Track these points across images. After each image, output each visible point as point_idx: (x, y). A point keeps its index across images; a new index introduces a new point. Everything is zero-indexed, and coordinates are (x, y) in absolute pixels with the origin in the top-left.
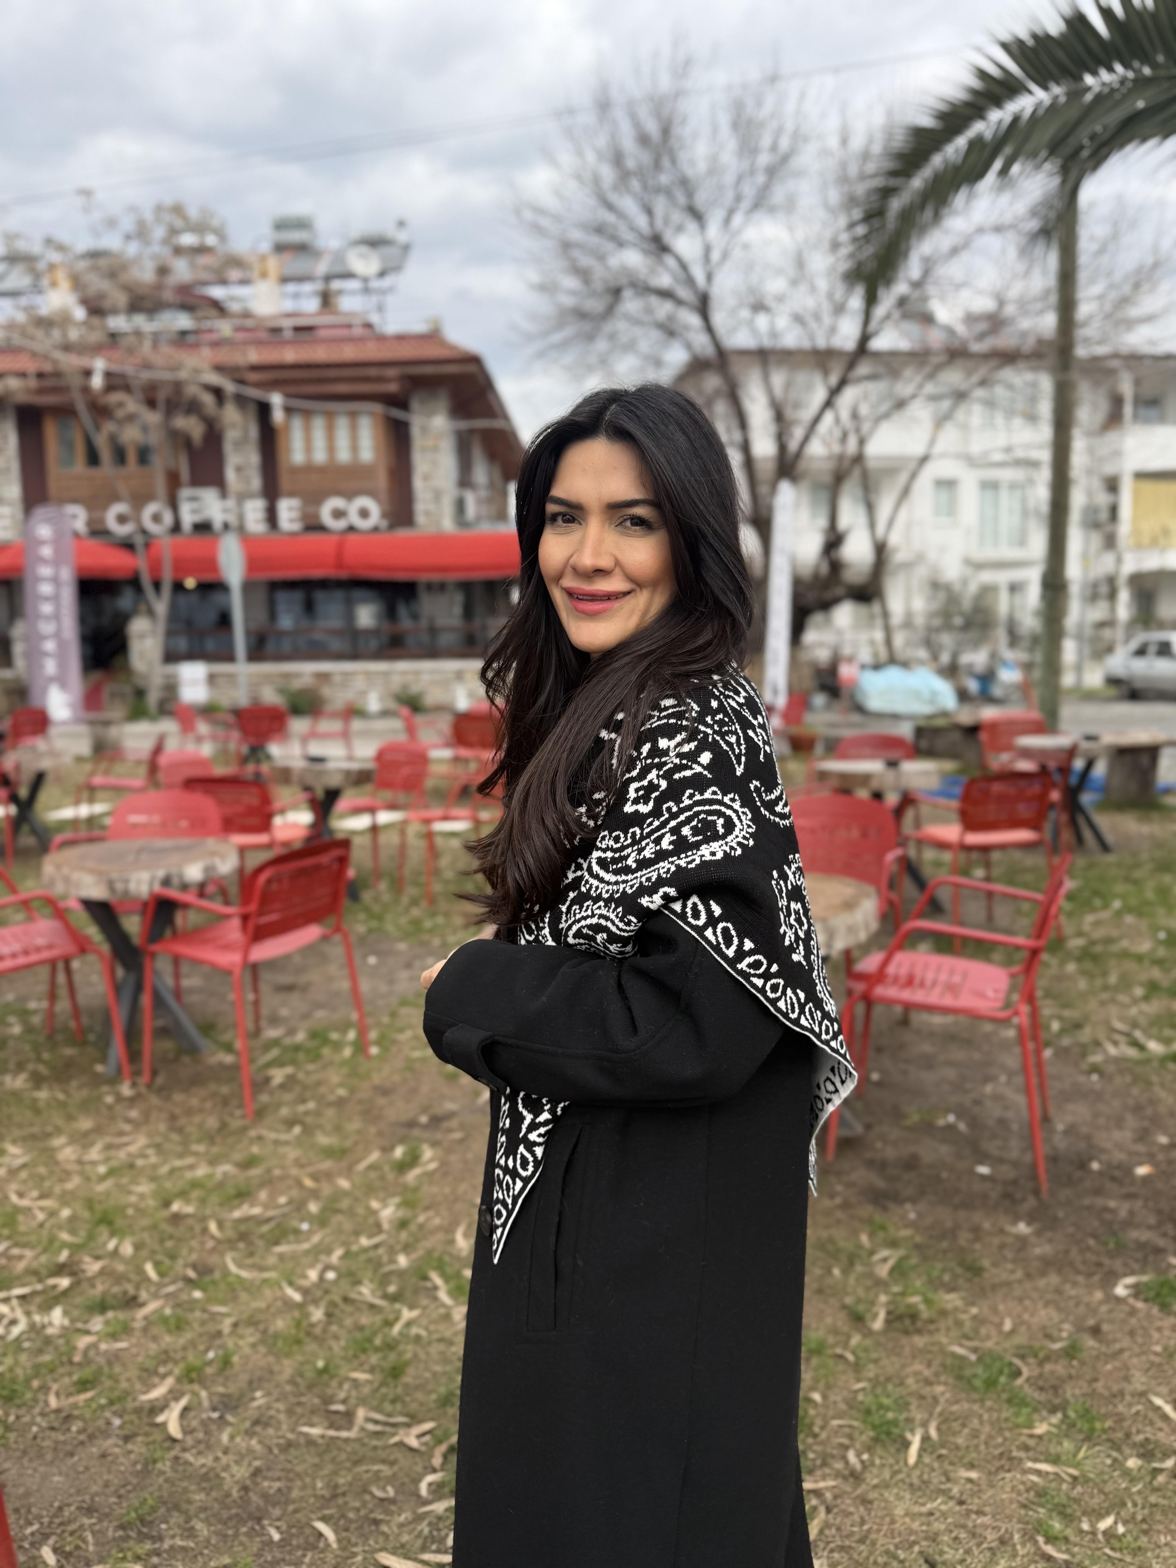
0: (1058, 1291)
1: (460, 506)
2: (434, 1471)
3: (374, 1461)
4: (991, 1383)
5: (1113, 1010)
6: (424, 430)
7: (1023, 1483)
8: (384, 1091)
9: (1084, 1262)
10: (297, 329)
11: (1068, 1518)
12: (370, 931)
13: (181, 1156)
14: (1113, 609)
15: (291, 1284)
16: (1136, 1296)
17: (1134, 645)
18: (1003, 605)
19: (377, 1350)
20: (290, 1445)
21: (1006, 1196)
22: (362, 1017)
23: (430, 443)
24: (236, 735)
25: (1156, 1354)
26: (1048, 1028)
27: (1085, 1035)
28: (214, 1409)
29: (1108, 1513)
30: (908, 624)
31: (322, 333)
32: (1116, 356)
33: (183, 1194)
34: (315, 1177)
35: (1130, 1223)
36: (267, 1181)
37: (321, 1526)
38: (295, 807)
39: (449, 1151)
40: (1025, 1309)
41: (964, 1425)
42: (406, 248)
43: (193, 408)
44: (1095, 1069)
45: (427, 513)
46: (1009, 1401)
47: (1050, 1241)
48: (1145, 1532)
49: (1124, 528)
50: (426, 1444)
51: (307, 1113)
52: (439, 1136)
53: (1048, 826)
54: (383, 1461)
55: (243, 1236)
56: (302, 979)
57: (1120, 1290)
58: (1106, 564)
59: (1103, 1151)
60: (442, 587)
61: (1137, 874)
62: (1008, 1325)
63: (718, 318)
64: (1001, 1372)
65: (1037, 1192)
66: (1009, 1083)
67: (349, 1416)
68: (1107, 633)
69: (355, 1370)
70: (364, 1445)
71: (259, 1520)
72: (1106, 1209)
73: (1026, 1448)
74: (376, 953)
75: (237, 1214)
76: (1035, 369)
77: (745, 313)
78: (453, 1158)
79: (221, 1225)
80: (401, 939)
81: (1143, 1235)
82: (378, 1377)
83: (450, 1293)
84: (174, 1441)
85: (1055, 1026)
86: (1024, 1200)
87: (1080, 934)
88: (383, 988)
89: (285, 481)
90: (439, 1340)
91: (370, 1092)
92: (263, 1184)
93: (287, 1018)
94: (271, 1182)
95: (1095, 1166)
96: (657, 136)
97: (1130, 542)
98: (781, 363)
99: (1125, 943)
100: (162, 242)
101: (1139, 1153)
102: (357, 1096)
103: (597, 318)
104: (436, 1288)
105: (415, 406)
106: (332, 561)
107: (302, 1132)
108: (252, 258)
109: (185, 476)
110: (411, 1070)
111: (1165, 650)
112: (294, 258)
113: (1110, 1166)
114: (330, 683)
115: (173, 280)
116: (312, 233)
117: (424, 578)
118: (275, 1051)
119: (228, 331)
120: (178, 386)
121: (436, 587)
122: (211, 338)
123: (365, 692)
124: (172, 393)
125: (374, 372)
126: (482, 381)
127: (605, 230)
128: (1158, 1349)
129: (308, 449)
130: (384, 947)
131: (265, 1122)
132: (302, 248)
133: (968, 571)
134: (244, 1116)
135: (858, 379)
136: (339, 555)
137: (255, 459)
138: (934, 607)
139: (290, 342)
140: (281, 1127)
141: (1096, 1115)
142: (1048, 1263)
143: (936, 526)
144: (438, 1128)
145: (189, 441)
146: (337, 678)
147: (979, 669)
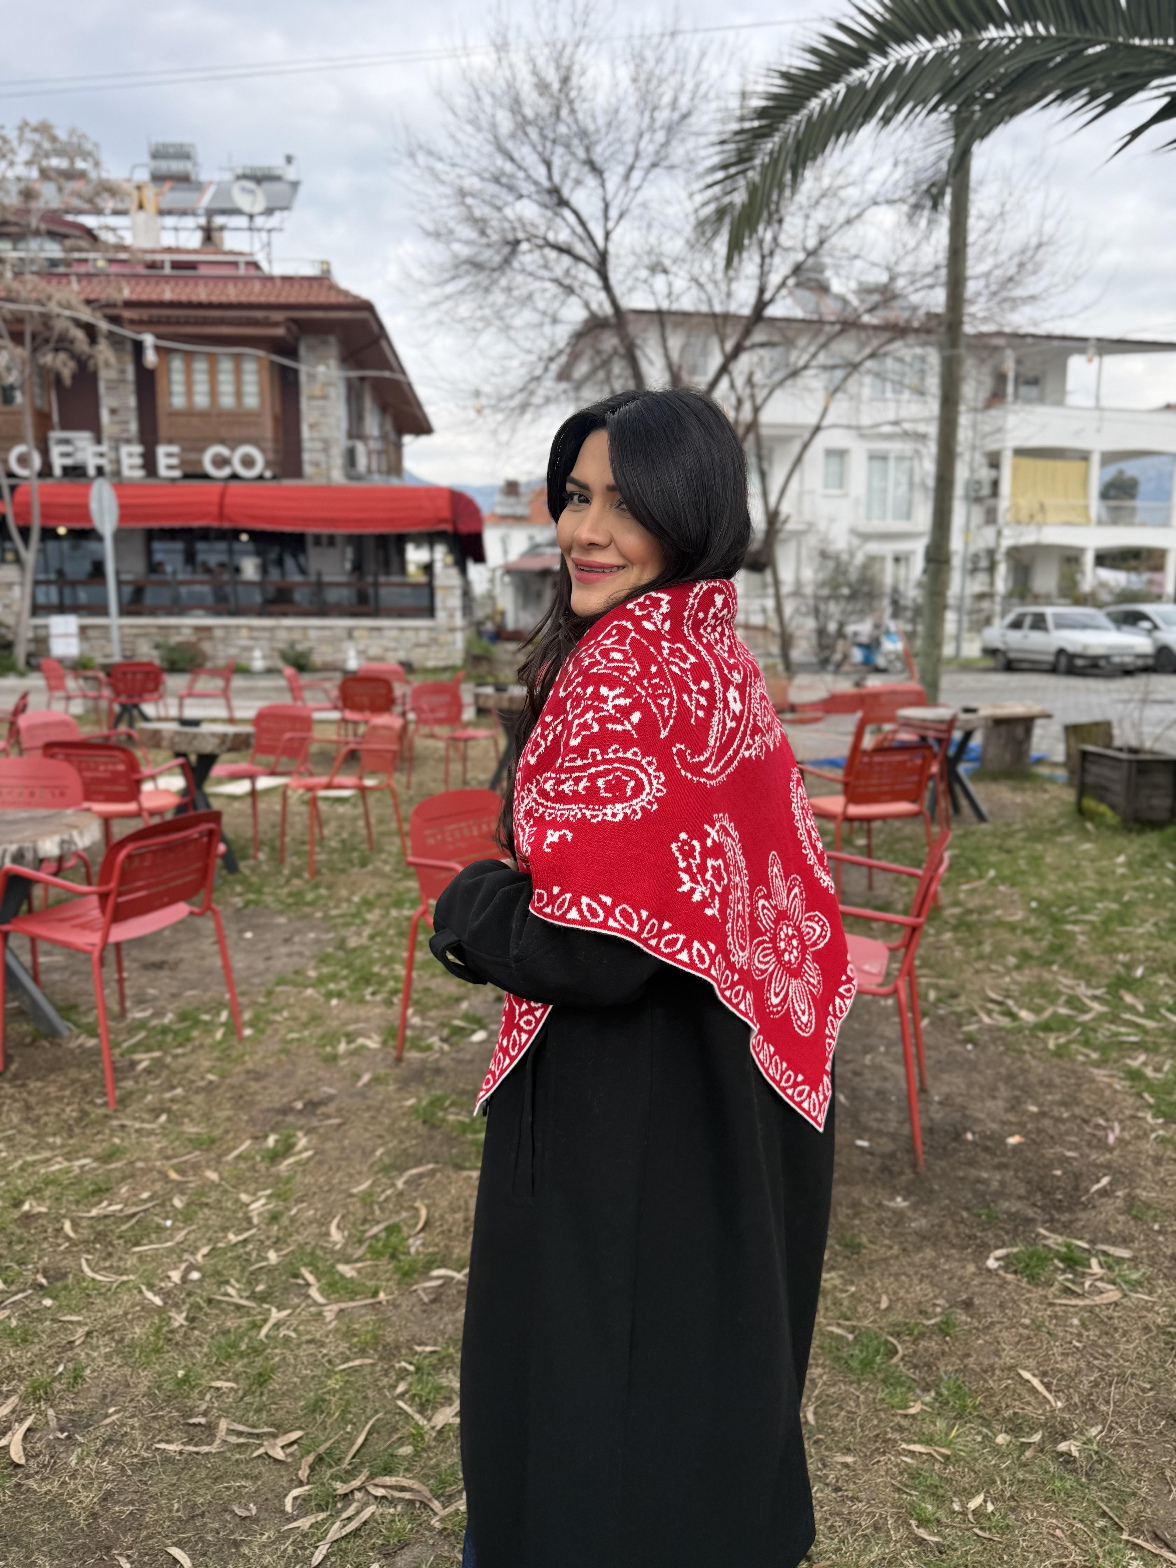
0: (933, 1266)
1: (351, 457)
2: (301, 1484)
3: (236, 1476)
4: (867, 1364)
5: (987, 978)
6: (312, 377)
7: (897, 1465)
8: (257, 1076)
9: (958, 1235)
10: (176, 265)
11: (941, 1500)
12: (247, 904)
13: (34, 1150)
14: (992, 583)
15: (151, 1287)
16: (1006, 1268)
17: (1010, 617)
18: (888, 576)
19: (242, 1355)
20: (144, 1463)
21: (884, 1169)
22: (234, 996)
23: (317, 391)
24: (107, 692)
25: (1026, 1327)
26: (926, 998)
27: (960, 1005)
28: (62, 1431)
29: (978, 1492)
30: (797, 593)
31: (203, 271)
32: (999, 334)
33: (35, 1192)
34: (181, 1172)
35: (1000, 1194)
36: (128, 1176)
37: (176, 1552)
38: (169, 771)
39: (324, 1138)
40: (901, 1287)
41: (841, 1408)
42: (295, 185)
43: (63, 344)
44: (970, 1039)
45: (316, 464)
46: (884, 1381)
47: (925, 1215)
48: (1013, 1510)
49: (1004, 503)
50: (292, 1454)
51: (173, 1100)
52: (315, 1123)
53: (927, 795)
54: (246, 1477)
55: (100, 1236)
56: (172, 957)
57: (992, 1263)
58: (986, 538)
59: (977, 1121)
60: (331, 540)
61: (1011, 843)
62: (884, 1304)
63: (614, 277)
64: (877, 1352)
65: (914, 1166)
66: (887, 1053)
67: (210, 1429)
68: (985, 604)
69: (218, 1379)
70: (226, 1459)
71: (109, 1549)
72: (980, 1181)
73: (900, 1429)
74: (253, 928)
75: (94, 1212)
76: (924, 344)
77: (643, 273)
78: (329, 1145)
79: (75, 1226)
80: (281, 913)
81: (1015, 1206)
82: (243, 1384)
83: (321, 1291)
84: (18, 1466)
85: (932, 995)
86: (901, 1173)
87: (956, 904)
88: (261, 965)
89: (164, 426)
90: (309, 1342)
91: (242, 1077)
92: (123, 1179)
93: (155, 998)
94: (132, 1176)
95: (969, 1136)
96: (556, 86)
97: (1009, 517)
98: (677, 326)
99: (999, 912)
100: (28, 163)
101: (1011, 1123)
102: (228, 1081)
103: (494, 270)
104: (308, 1285)
105: (303, 351)
106: (214, 510)
107: (169, 1121)
108: (129, 187)
109: (55, 418)
110: (287, 1052)
111: (1039, 623)
112: (172, 189)
113: (984, 1136)
114: (211, 638)
115: (38, 205)
116: (195, 164)
117: (311, 530)
118: (142, 1034)
119: (101, 264)
120: (46, 319)
121: (325, 541)
122: (83, 269)
123: (250, 649)
124: (40, 328)
125: (259, 314)
126: (375, 328)
127: (504, 180)
128: (1027, 1321)
129: (189, 393)
130: (262, 921)
131: (129, 1110)
132: (183, 180)
133: (856, 541)
134: (105, 1104)
135: (753, 346)
136: (221, 505)
137: (132, 401)
138: (821, 576)
139: (167, 278)
140: (146, 1116)
141: (971, 1085)
142: (924, 1238)
143: (826, 496)
144: (314, 1114)
145: (58, 379)
146: (218, 633)
147: (864, 639)
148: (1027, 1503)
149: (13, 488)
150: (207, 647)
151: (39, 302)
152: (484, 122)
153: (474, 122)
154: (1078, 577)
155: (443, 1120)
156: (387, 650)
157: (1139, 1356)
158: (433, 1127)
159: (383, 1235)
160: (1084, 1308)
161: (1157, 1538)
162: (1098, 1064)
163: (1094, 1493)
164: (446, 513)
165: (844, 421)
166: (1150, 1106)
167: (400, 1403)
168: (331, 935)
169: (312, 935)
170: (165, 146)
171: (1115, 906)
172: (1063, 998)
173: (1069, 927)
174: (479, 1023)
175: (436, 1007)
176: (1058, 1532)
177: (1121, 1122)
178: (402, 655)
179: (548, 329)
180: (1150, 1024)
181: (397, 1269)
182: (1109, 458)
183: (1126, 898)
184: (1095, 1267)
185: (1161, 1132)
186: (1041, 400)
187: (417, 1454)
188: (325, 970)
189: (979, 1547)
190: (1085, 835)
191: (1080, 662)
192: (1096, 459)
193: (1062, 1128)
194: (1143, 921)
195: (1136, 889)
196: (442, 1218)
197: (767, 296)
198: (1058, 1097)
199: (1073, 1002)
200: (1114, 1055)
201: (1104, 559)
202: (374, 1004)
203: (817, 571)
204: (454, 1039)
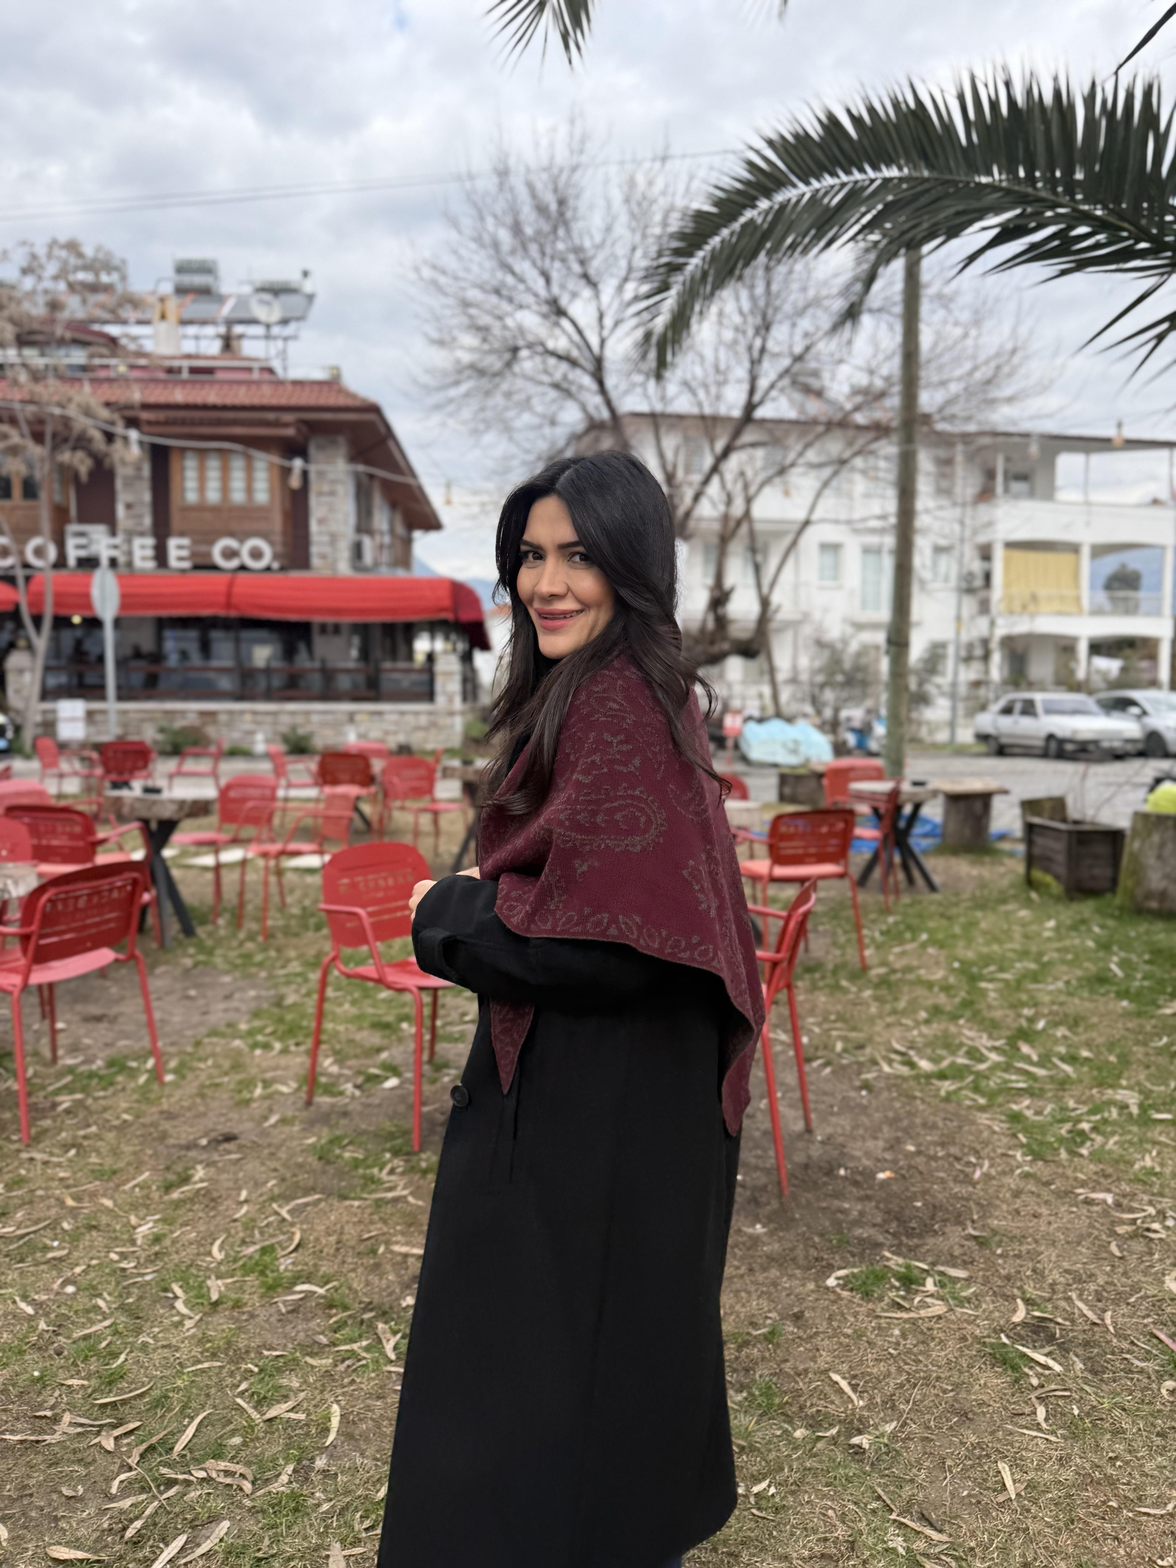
0: (775, 1284)
1: (357, 551)
2: (130, 1469)
3: (71, 1462)
5: (897, 1032)
6: (321, 476)
8: (170, 1116)
9: (806, 1257)
10: (193, 370)
12: (196, 965)
14: (987, 672)
15: (25, 1298)
16: (844, 1286)
17: (1002, 703)
18: (883, 664)
21: (752, 1200)
23: (326, 488)
24: (99, 771)
25: (848, 1336)
27: (863, 1056)
29: (764, 1479)
30: (794, 680)
31: (220, 376)
34: (77, 1198)
35: (856, 1222)
36: (29, 1202)
39: (220, 1171)
42: (311, 298)
43: (81, 442)
44: (866, 1086)
45: (323, 557)
47: (780, 1240)
48: (793, 1493)
49: (997, 594)
51: (85, 1137)
52: (216, 1157)
54: (80, 1462)
56: (114, 1011)
57: (831, 1282)
58: (979, 628)
59: (852, 1158)
60: (337, 629)
61: (954, 911)
63: (610, 381)
65: (780, 1195)
67: (54, 1421)
68: (982, 692)
69: (72, 1377)
70: (65, 1448)
72: (841, 1211)
74: (197, 986)
78: (224, 1177)
80: (227, 972)
81: (867, 1233)
82: (94, 1382)
83: (186, 1303)
85: (839, 1046)
86: (768, 1203)
87: (884, 963)
88: (196, 1018)
89: (176, 520)
90: (163, 1347)
91: (156, 1117)
92: (21, 1206)
93: (89, 1047)
94: (31, 1202)
95: (842, 1172)
96: (553, 207)
97: (1002, 607)
98: (672, 427)
99: (922, 972)
100: (56, 278)
101: (886, 1160)
102: (142, 1120)
103: (495, 375)
104: (176, 1297)
105: (312, 451)
106: (222, 599)
107: (78, 1154)
108: (151, 299)
109: (73, 512)
110: (203, 1096)
111: (1029, 709)
112: (194, 301)
113: (854, 1171)
114: (215, 722)
115: (64, 315)
116: (216, 277)
117: (317, 619)
118: (68, 1079)
119: (122, 369)
120: (66, 421)
121: (330, 629)
122: (102, 374)
123: (252, 733)
124: (60, 428)
125: (271, 416)
126: (382, 429)
127: (505, 292)
128: (849, 1331)
129: (202, 489)
130: (207, 980)
131: (41, 1146)
132: (205, 292)
133: (849, 630)
134: (20, 1140)
135: (743, 447)
136: (229, 595)
137: (147, 497)
138: (817, 664)
139: (184, 383)
140: (56, 1151)
141: (855, 1127)
142: (773, 1259)
143: (822, 588)
144: (216, 1150)
145: (76, 476)
146: (223, 718)
147: (857, 724)
148: (807, 1488)
149: (28, 579)
150: (211, 731)
151: (61, 405)
152: (487, 239)
153: (478, 240)
154: (1072, 665)
155: (339, 1157)
156: (387, 733)
157: (949, 1362)
158: (329, 1162)
159: (257, 1256)
160: (906, 1321)
161: (924, 1518)
162: (982, 1109)
163: (875, 1480)
164: (447, 602)
165: (832, 516)
166: (1022, 1146)
167: (239, 1401)
168: (272, 992)
169: (252, 993)
170: (190, 262)
171: (1033, 966)
172: (964, 1049)
173: (983, 985)
174: (394, 1070)
175: (356, 1056)
176: (830, 1513)
177: (991, 1159)
178: (401, 738)
179: (547, 430)
180: (1041, 1072)
181: (263, 1284)
182: (1100, 551)
183: (1046, 959)
184: (930, 1285)
185: (1027, 1169)
186: (1032, 494)
187: (245, 1444)
188: (257, 1023)
189: (753, 1525)
190: (1028, 903)
191: (1069, 747)
192: (1086, 552)
193: (933, 1164)
194: (1056, 979)
195: (1058, 950)
196: (317, 1240)
197: (757, 398)
198: (936, 1138)
199: (974, 1054)
200: (1000, 1099)
201: (1098, 648)
202: (297, 1054)
203: (812, 659)
204: (367, 1086)
